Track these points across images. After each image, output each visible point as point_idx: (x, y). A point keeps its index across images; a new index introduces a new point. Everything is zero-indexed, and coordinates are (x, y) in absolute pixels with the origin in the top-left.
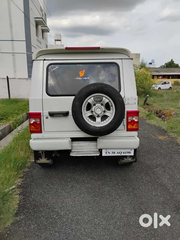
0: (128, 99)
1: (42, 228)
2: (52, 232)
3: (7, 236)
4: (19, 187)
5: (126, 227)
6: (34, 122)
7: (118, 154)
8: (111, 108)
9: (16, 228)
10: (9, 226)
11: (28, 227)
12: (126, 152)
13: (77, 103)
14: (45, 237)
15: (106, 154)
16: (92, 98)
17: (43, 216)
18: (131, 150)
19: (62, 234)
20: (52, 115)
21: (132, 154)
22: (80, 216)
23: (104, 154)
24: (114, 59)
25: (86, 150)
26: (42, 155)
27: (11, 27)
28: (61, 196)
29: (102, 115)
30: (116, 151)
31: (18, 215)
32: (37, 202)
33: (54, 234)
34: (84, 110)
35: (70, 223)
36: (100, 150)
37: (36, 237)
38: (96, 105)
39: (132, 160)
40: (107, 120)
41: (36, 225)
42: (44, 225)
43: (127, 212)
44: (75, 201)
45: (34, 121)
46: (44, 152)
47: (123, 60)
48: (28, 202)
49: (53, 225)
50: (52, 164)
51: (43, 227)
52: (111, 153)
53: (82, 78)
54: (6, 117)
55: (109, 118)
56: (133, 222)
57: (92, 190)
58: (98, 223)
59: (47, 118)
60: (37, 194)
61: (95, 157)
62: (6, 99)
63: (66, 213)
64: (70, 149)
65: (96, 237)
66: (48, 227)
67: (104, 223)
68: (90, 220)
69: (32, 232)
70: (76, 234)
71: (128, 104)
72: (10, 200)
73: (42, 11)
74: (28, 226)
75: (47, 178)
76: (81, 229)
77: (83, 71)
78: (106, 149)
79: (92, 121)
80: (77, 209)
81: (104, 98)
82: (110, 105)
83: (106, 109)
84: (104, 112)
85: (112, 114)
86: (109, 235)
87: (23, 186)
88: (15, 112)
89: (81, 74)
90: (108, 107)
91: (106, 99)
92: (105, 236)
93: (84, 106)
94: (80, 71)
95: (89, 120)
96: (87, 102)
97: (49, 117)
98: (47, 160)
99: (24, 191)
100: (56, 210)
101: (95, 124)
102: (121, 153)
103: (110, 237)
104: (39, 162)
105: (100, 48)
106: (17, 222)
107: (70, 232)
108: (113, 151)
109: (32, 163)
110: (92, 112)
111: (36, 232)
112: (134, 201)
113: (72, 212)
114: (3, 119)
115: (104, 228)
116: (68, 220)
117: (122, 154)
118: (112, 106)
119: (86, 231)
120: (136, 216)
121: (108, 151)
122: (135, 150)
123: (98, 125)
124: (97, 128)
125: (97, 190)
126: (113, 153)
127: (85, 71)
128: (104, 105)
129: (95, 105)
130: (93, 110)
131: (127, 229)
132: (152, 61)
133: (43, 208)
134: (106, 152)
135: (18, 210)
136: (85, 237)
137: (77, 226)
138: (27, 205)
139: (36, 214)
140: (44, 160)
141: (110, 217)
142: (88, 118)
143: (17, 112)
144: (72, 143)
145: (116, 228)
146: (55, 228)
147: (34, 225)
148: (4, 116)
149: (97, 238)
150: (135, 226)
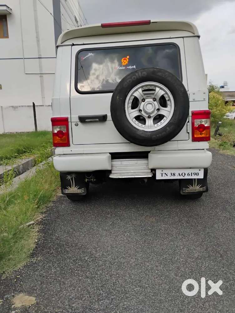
0: (194, 94)
1: (67, 272)
2: (80, 278)
3: (16, 281)
4: (39, 223)
5: (194, 273)
6: (58, 132)
7: (180, 176)
8: (168, 103)
9: (29, 271)
10: (20, 268)
11: (47, 272)
12: (192, 173)
13: (118, 97)
14: (70, 283)
15: (162, 176)
16: (140, 90)
17: (70, 258)
18: (200, 170)
19: (95, 281)
20: (83, 120)
21: (201, 176)
22: (124, 259)
23: (159, 177)
24: (171, 38)
25: (132, 172)
26: (71, 182)
27: (38, 41)
28: (97, 234)
29: (154, 115)
30: (177, 172)
31: (35, 256)
32: (62, 241)
33: (84, 280)
34: (128, 108)
35: (108, 267)
36: (153, 172)
37: (57, 283)
38: (146, 100)
39: (201, 189)
40: (162, 121)
41: (58, 268)
42: (71, 268)
43: (196, 255)
44: (116, 240)
45: (58, 130)
46: (74, 177)
47: (184, 38)
48: (51, 240)
49: (83, 269)
50: (86, 195)
51: (69, 271)
52: (169, 174)
53: (125, 67)
54: (30, 150)
55: (165, 118)
56: (205, 269)
57: (142, 227)
58: (150, 267)
59: (77, 125)
60: (63, 231)
61: (146, 181)
62: (32, 132)
63: (103, 254)
64: (109, 168)
65: (147, 286)
66: (76, 271)
67: (159, 268)
68: (139, 264)
69: (52, 277)
70: (116, 281)
71: (194, 100)
72: (25, 237)
73: (78, 22)
74: (47, 269)
75: (78, 214)
76: (124, 275)
77: (127, 58)
78: (162, 169)
79: (140, 124)
80: (120, 250)
81: (157, 89)
82: (167, 99)
83: (160, 106)
84: (158, 110)
85: (170, 112)
86: (168, 284)
87: (44, 222)
88: (42, 145)
89: (123, 61)
90: (163, 102)
91: (160, 91)
92: (162, 285)
93: (128, 102)
94: (122, 59)
95: (136, 123)
96: (132, 95)
97: (79, 123)
98: (78, 189)
99: (45, 228)
100: (89, 250)
101: (145, 128)
102: (183, 175)
103: (169, 287)
104: (67, 191)
105: (151, 21)
106: (32, 264)
107: (108, 278)
108: (173, 171)
109: (59, 197)
110: (140, 111)
111: (58, 277)
112: (205, 242)
113: (112, 253)
114: (26, 152)
115: (159, 275)
116: (106, 264)
117: (187, 177)
118: (169, 100)
119: (132, 277)
120: (210, 260)
121: (165, 171)
122: (206, 171)
123: (149, 129)
124: (148, 133)
125: (150, 228)
126: (172, 174)
127: (129, 57)
128: (158, 99)
129: (143, 100)
130: (141, 108)
131: (196, 276)
132: (224, 84)
133: (71, 247)
134: (162, 174)
135: (36, 250)
136: (131, 285)
137: (119, 271)
138: (48, 244)
139: (60, 256)
140: (74, 190)
141: (169, 260)
142: (134, 119)
143: (44, 144)
144: (112, 161)
145: (180, 275)
146: (86, 273)
147: (55, 269)
148: (28, 148)
149: (149, 287)
150: (209, 273)
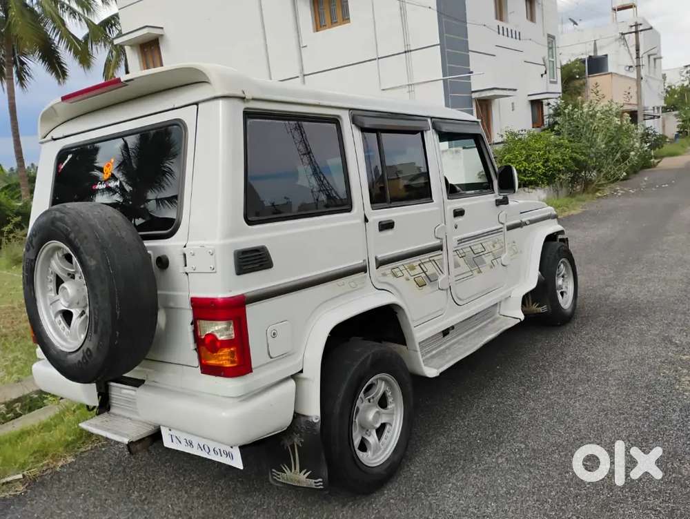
0: (193, 254)
7: (201, 450)
12: (220, 450)
15: (172, 441)
18: (229, 446)
24: (177, 108)
47: (199, 105)
52: (183, 442)
53: (106, 184)
71: (194, 270)
102: (207, 449)
105: (122, 82)
117: (213, 456)
121: (174, 432)
126: (189, 443)
134: (171, 436)
